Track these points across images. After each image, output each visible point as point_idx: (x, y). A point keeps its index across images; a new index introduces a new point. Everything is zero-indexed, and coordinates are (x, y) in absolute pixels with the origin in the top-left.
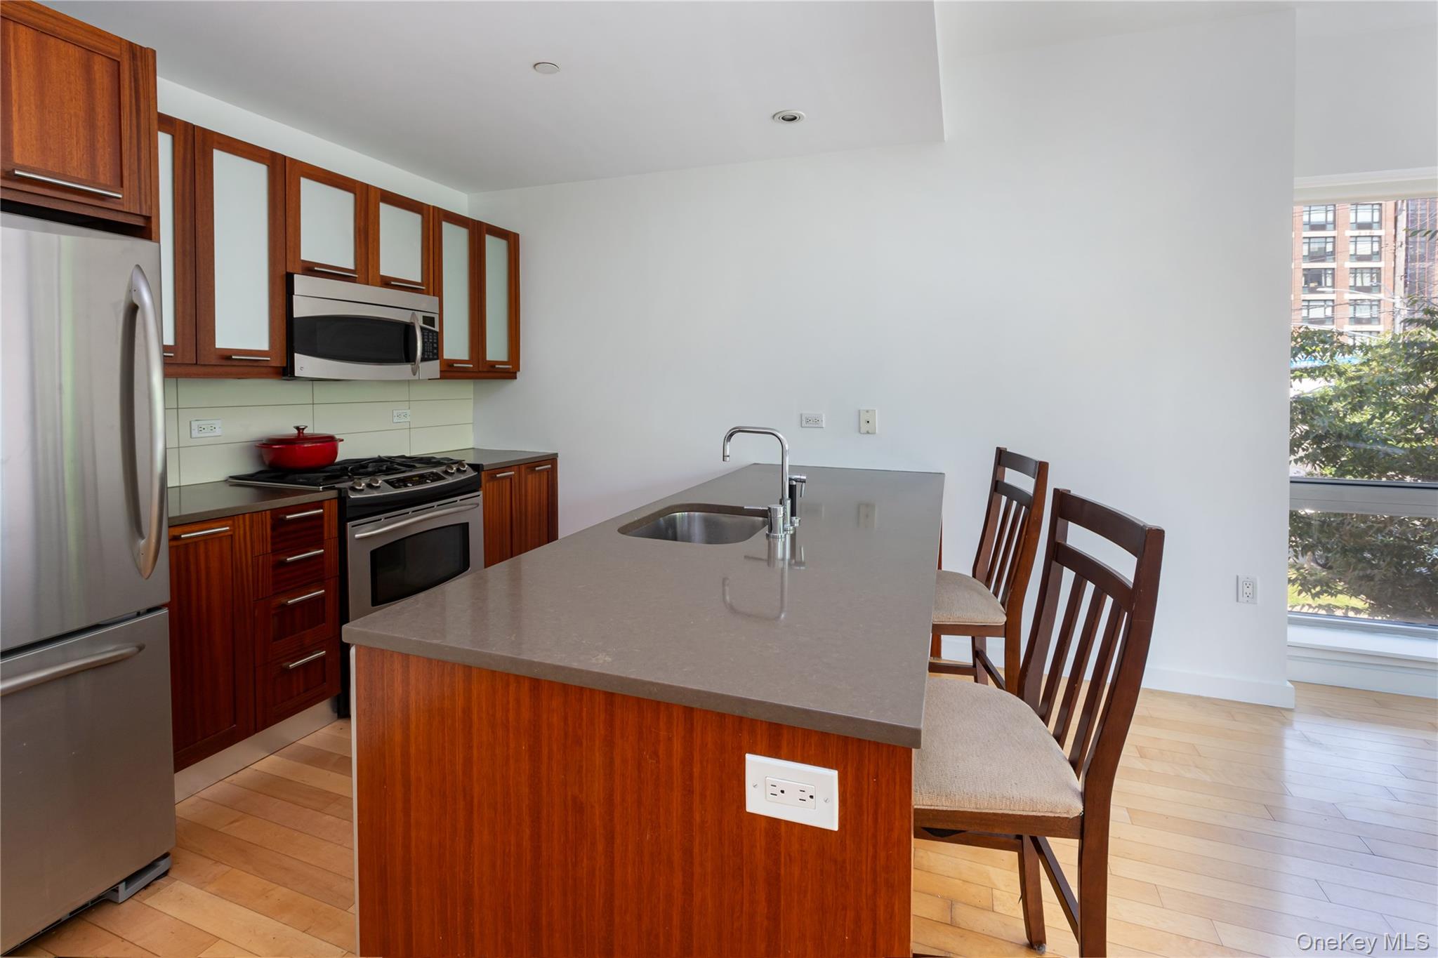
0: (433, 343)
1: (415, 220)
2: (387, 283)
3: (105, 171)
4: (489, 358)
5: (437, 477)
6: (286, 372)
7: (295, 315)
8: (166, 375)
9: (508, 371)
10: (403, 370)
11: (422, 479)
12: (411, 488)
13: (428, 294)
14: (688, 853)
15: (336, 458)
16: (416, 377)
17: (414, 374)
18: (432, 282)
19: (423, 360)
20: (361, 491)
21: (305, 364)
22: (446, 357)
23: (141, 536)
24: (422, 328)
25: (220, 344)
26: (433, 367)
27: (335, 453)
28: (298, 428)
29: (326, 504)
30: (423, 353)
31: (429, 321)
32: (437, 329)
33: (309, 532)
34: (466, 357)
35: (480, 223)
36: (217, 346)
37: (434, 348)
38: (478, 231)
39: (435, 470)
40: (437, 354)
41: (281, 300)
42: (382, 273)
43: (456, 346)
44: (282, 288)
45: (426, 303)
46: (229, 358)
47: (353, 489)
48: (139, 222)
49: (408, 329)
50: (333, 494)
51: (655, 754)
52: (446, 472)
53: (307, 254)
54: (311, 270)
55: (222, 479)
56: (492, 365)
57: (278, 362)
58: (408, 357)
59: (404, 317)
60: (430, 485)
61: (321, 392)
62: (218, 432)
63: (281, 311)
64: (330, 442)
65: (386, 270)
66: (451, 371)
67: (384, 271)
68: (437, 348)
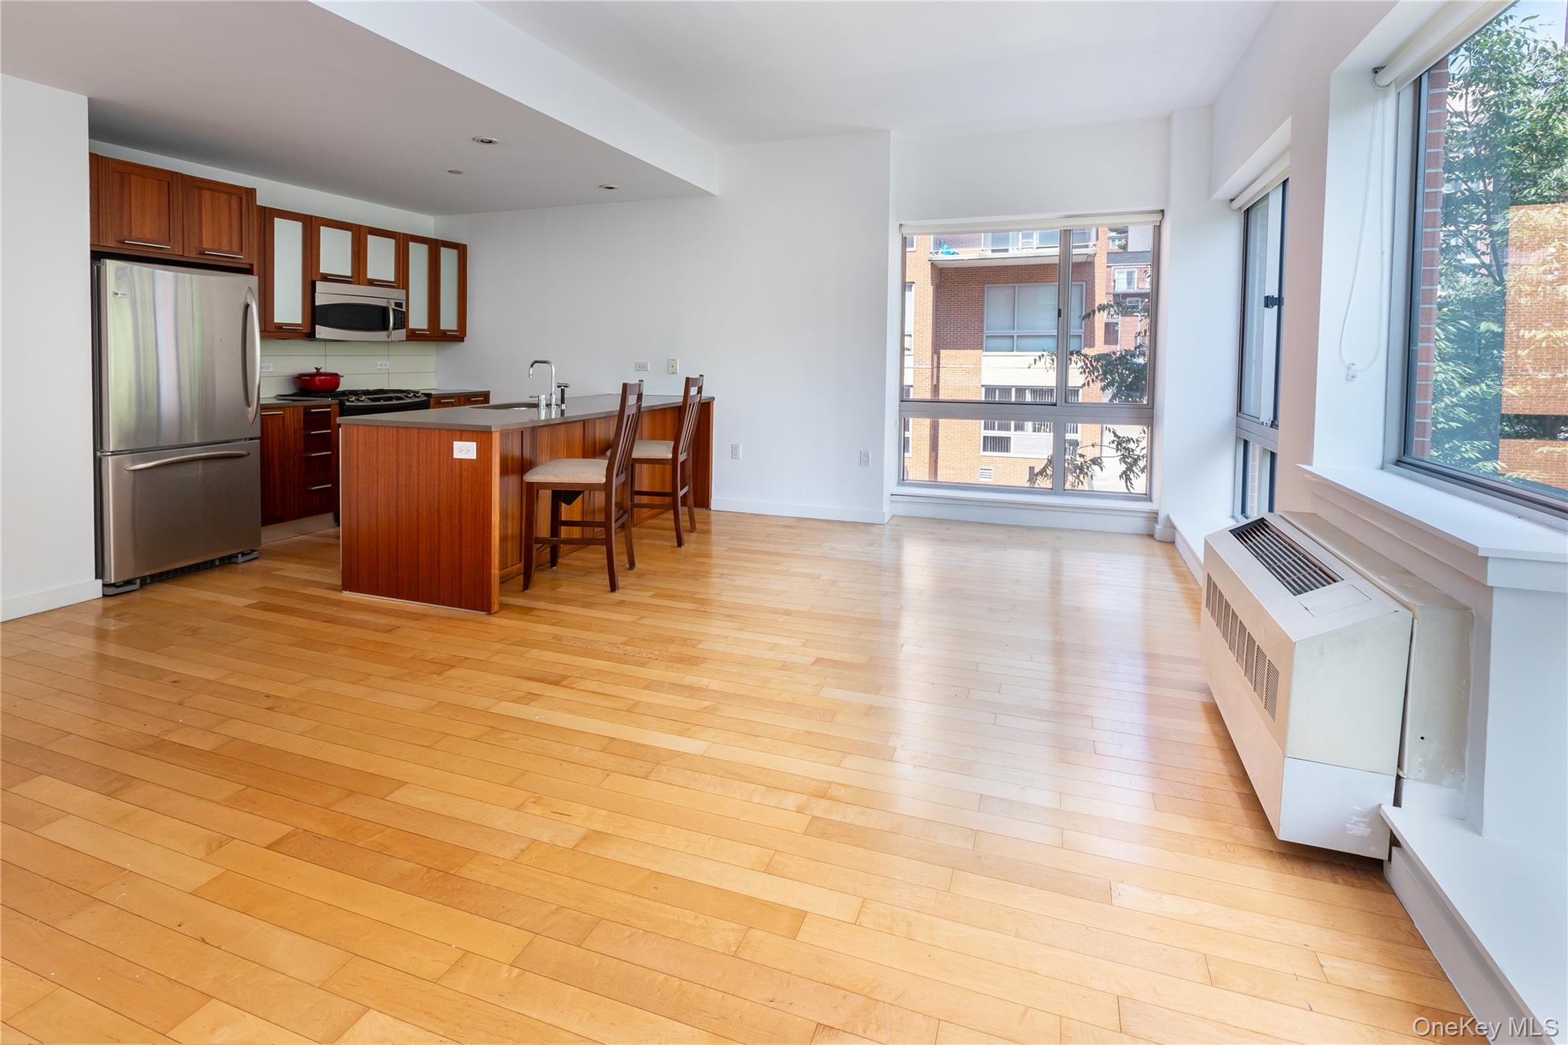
0: (401, 319)
1: (391, 243)
2: (372, 283)
3: (235, 248)
4: (442, 328)
5: (400, 398)
6: (311, 336)
7: (317, 304)
8: (262, 337)
9: (458, 336)
10: (381, 335)
11: (390, 399)
12: (382, 403)
13: (399, 288)
14: (439, 473)
15: (338, 387)
16: (390, 340)
17: (388, 337)
18: (402, 279)
19: (394, 329)
20: (352, 402)
21: (322, 331)
22: (411, 326)
23: (250, 406)
24: (394, 310)
25: (276, 320)
26: (401, 334)
27: (338, 385)
28: (316, 368)
29: (333, 407)
30: (394, 325)
31: (399, 305)
32: (404, 309)
33: (325, 420)
34: (426, 328)
35: (436, 240)
36: (275, 321)
37: (402, 320)
38: (435, 246)
39: (399, 395)
40: (404, 325)
41: (309, 296)
42: (368, 277)
43: (418, 319)
44: (309, 289)
45: (398, 294)
46: (281, 328)
47: (348, 400)
48: (248, 267)
49: (385, 310)
50: (337, 401)
51: (431, 446)
52: (407, 397)
53: (323, 270)
54: (326, 278)
55: (273, 396)
56: (445, 332)
57: (307, 330)
58: (384, 327)
59: (382, 303)
60: (395, 402)
61: (332, 348)
62: (271, 370)
63: (309, 302)
64: (335, 378)
65: (371, 274)
66: (414, 336)
67: (370, 276)
68: (404, 322)
